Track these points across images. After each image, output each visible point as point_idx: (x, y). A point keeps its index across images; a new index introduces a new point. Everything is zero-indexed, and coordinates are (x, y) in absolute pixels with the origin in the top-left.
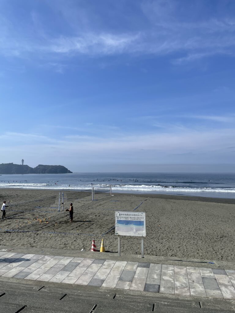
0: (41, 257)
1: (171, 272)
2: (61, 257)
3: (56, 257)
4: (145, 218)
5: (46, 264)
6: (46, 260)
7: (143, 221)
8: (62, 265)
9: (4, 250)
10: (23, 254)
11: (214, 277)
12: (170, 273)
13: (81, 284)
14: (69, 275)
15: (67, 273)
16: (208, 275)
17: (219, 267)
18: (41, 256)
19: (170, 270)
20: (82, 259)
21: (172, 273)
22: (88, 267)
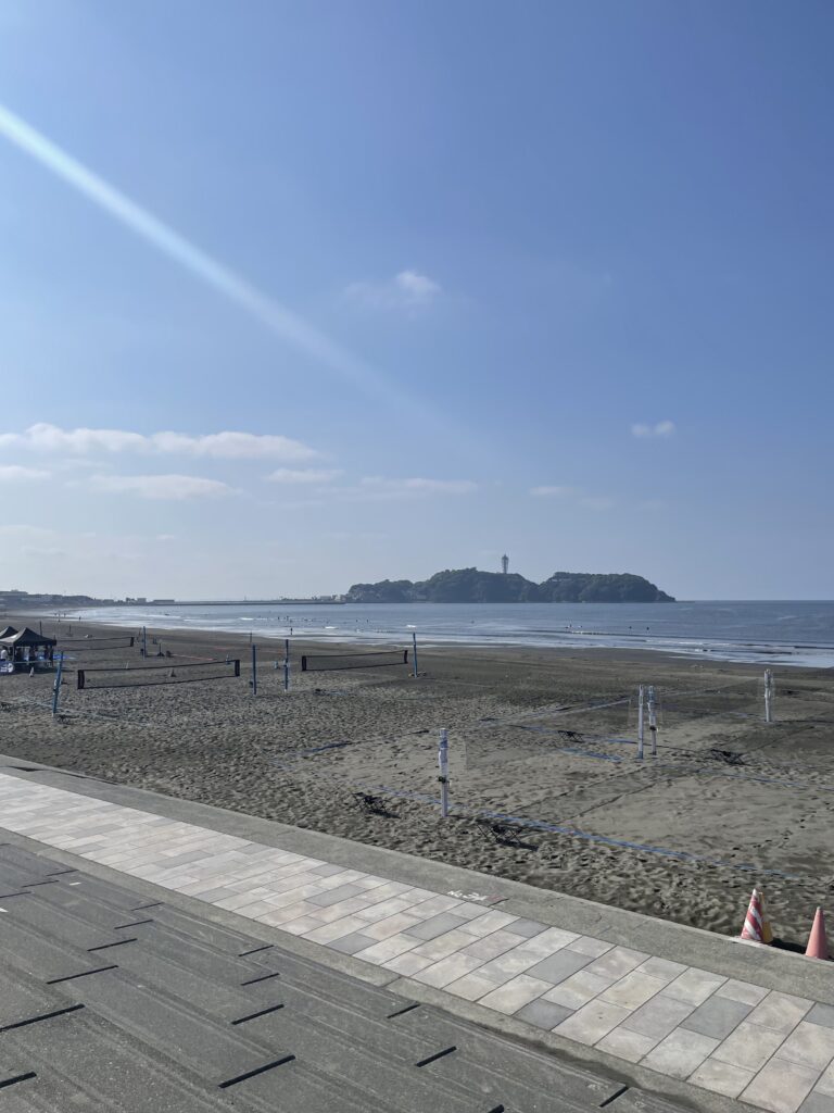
0: (598, 948)
2: (675, 965)
3: (655, 961)
5: (623, 987)
6: (621, 966)
8: (684, 1002)
9: (476, 897)
10: (538, 927)
13: (765, 1103)
14: (713, 1056)
15: (703, 1046)
18: (600, 947)
20: (762, 991)
22: (790, 1032)
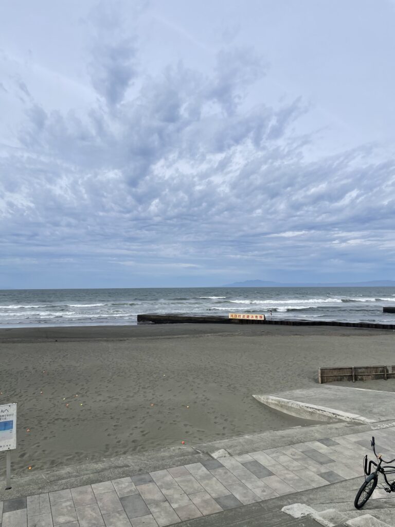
1: (68, 503)
4: (15, 414)
7: (12, 421)
11: (137, 493)
12: (66, 506)
16: (128, 490)
17: (140, 470)
19: (65, 501)
21: (70, 506)
